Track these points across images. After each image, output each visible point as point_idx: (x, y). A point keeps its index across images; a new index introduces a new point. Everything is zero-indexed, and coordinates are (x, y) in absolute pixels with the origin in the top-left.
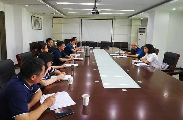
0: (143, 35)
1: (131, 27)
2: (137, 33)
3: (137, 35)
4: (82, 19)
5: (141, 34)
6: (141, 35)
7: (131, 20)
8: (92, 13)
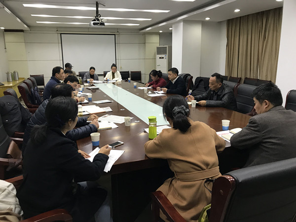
0: (163, 58)
1: (145, 45)
2: (155, 56)
3: (155, 59)
4: (61, 34)
5: (160, 56)
6: (160, 58)
7: (145, 34)
8: (94, 24)
